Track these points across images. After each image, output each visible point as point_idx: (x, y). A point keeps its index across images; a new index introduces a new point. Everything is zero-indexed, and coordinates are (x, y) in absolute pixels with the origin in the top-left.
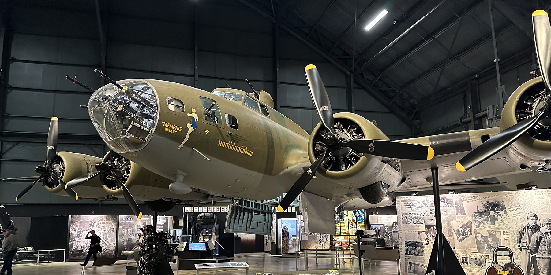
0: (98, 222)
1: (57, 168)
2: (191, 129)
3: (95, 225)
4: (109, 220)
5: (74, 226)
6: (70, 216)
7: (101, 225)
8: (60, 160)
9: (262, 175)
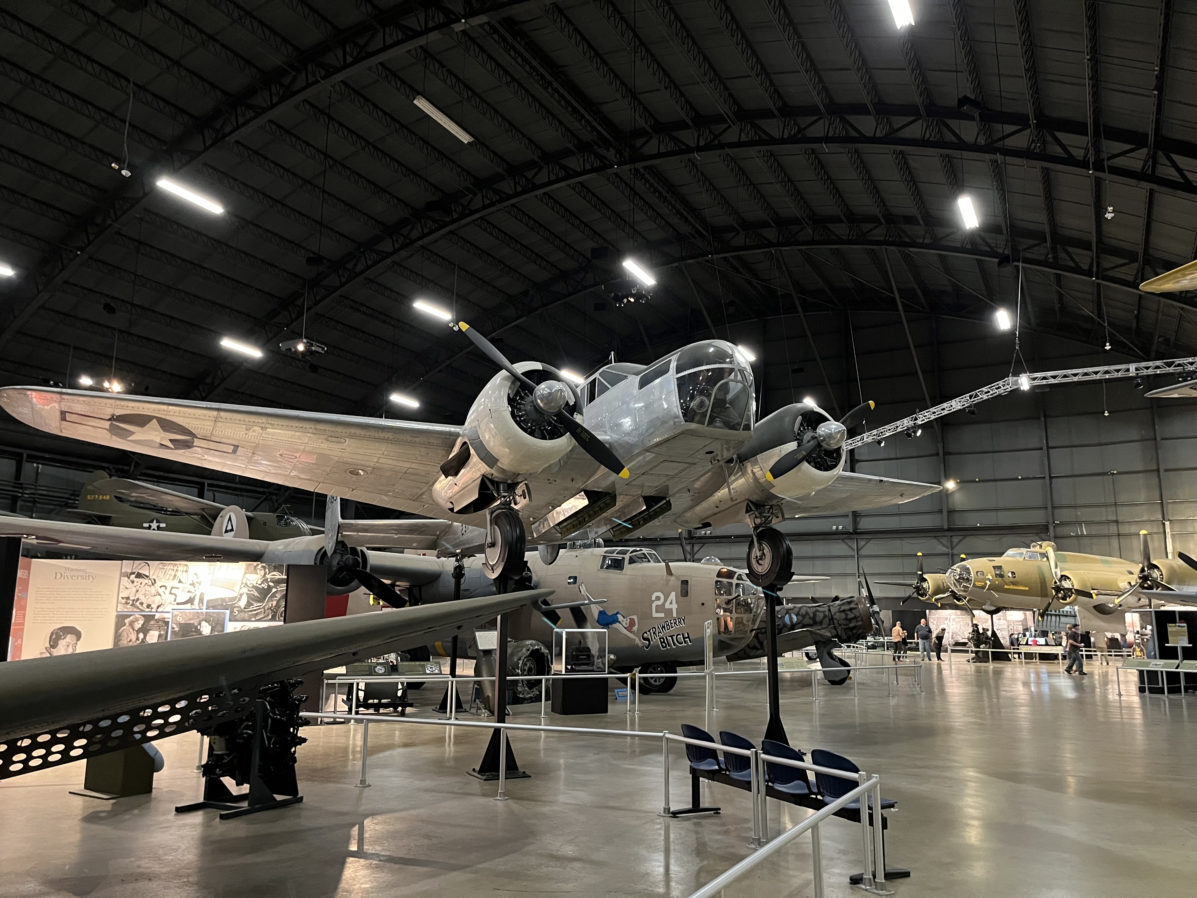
0: (953, 617)
1: (925, 585)
2: (988, 583)
3: (951, 620)
4: (963, 615)
5: (932, 620)
6: (927, 611)
7: (957, 620)
8: (925, 580)
9: (1039, 599)
